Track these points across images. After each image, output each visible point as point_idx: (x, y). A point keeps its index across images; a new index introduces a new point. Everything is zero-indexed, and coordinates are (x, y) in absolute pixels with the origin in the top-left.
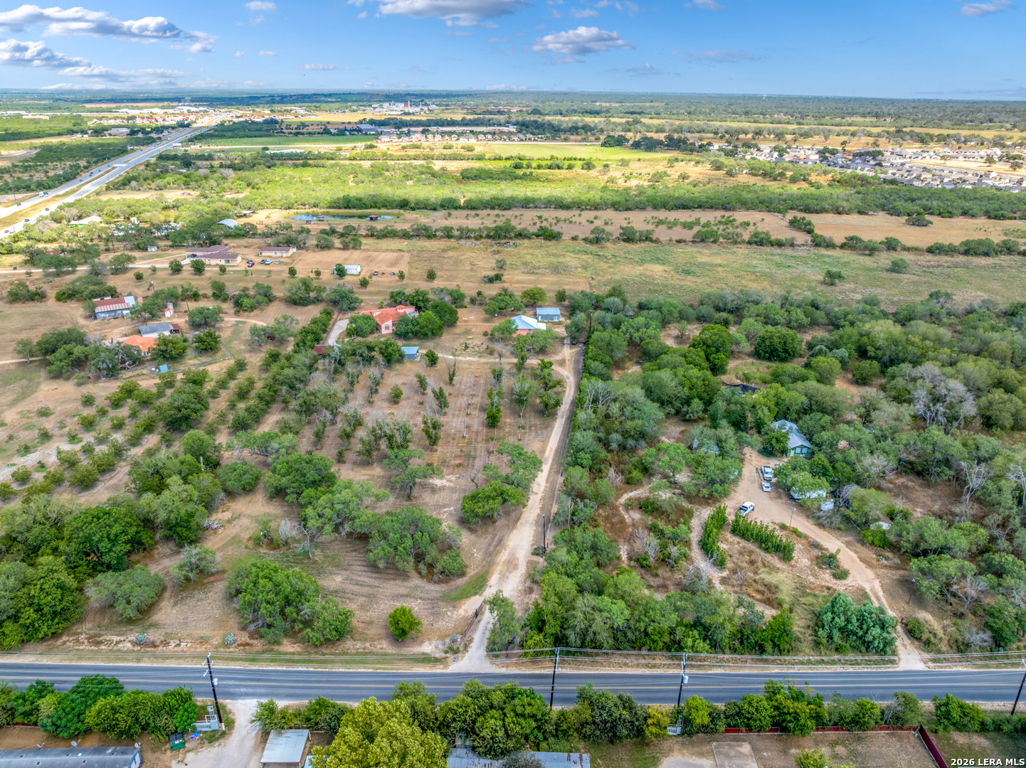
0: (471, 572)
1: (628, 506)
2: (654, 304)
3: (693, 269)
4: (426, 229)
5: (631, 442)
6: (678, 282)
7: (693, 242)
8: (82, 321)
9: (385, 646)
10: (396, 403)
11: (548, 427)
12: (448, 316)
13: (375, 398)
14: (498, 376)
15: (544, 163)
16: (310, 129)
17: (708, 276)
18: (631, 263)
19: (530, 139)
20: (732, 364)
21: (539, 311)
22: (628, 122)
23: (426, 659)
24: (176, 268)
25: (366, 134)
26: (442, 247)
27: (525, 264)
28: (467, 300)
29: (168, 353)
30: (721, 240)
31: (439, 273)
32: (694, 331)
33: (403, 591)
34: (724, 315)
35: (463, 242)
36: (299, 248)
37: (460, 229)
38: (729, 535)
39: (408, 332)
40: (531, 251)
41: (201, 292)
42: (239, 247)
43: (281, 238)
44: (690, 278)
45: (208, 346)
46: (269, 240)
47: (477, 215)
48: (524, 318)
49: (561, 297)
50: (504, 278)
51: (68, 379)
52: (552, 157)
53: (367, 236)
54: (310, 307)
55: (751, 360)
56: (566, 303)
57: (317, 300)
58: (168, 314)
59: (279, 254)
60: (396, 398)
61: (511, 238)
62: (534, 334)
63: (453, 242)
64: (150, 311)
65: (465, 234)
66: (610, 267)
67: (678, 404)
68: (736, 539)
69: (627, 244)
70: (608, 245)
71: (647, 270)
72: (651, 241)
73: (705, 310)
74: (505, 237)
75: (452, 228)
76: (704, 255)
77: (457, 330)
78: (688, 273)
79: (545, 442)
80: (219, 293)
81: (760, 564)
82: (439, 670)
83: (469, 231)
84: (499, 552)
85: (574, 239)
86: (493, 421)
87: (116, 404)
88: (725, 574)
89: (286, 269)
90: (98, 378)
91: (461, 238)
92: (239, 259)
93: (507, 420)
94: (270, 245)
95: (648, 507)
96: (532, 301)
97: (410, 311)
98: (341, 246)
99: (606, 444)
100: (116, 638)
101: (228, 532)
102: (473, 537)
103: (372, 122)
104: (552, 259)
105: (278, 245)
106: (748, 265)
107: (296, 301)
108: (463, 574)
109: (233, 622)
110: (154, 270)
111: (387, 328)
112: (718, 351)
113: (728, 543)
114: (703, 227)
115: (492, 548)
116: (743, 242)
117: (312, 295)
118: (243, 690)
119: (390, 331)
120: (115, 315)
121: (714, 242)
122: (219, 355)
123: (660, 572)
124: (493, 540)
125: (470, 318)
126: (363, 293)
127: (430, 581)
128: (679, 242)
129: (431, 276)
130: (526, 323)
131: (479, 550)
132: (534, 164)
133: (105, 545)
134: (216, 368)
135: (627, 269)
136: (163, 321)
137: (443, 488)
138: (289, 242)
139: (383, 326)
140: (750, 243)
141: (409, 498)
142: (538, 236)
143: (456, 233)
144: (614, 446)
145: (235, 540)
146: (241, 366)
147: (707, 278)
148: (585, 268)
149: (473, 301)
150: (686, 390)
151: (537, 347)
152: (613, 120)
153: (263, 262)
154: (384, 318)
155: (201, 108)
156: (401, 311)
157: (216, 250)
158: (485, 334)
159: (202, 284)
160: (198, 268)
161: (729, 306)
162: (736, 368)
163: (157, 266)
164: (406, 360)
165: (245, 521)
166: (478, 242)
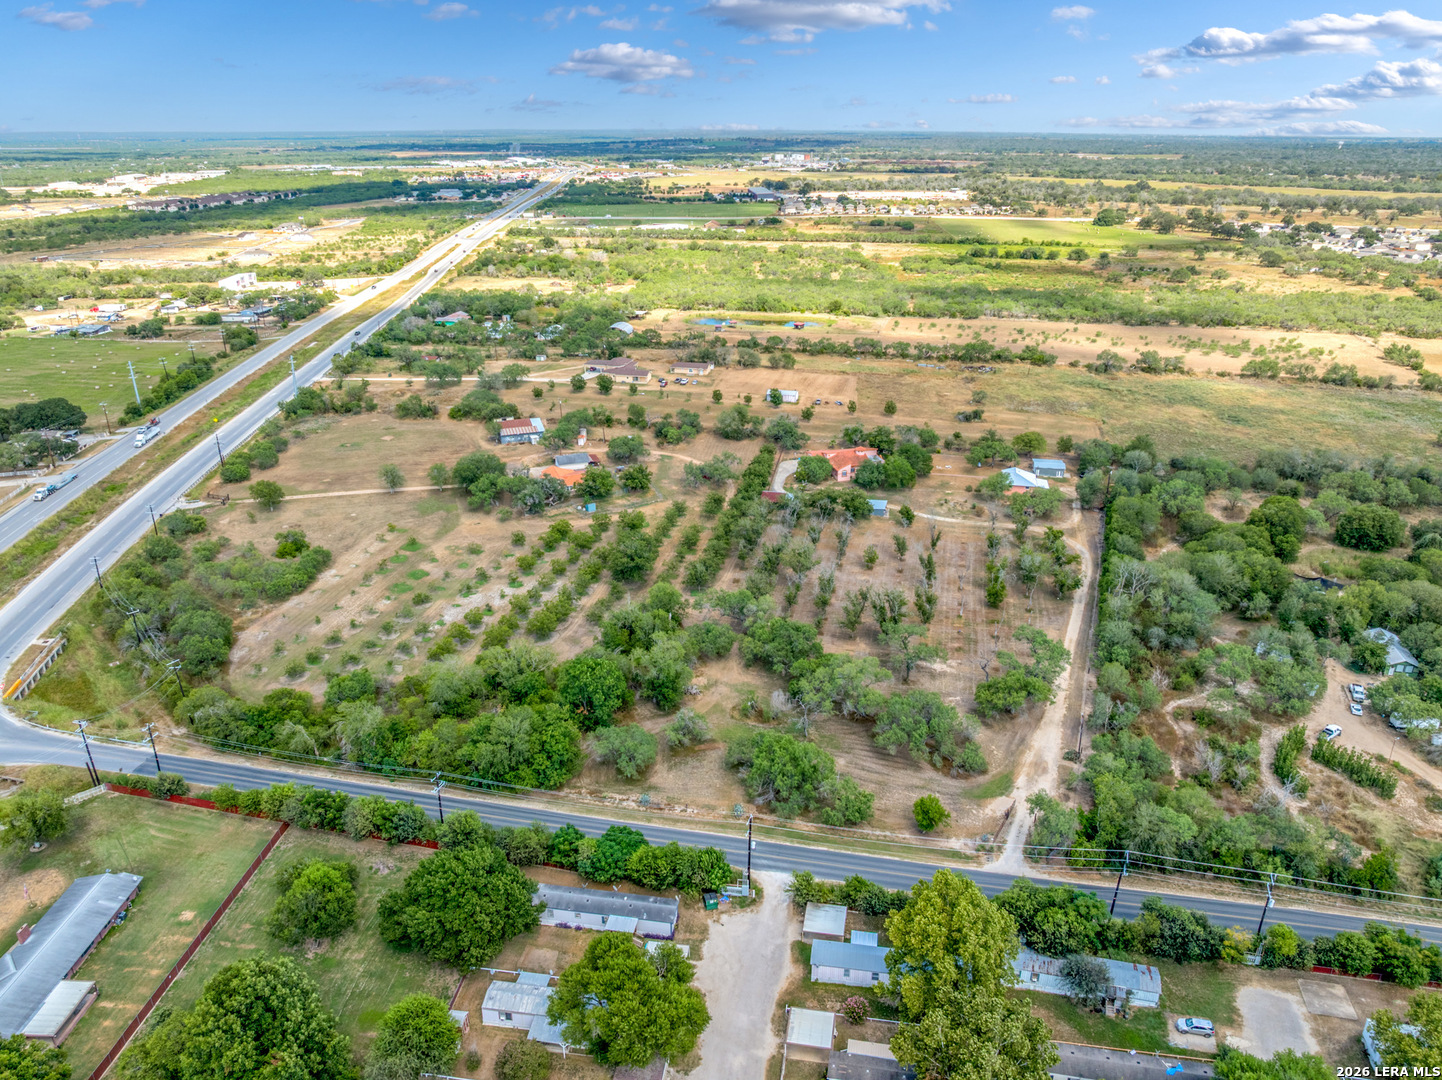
0: (993, 771)
1: (1178, 715)
2: (1194, 463)
3: (1243, 415)
4: (874, 344)
5: (1177, 640)
6: (1223, 433)
7: (1242, 376)
8: (486, 446)
9: (907, 836)
10: (870, 568)
11: (1063, 613)
12: (920, 465)
13: (844, 561)
14: (993, 543)
15: (1014, 249)
16: (686, 194)
17: (1265, 426)
18: (1154, 403)
19: (990, 213)
20: (1305, 550)
21: (1037, 463)
22: (1129, 188)
23: (955, 855)
24: (578, 385)
25: (761, 202)
26: (897, 370)
27: (1010, 398)
28: (941, 443)
29: (594, 490)
30: (1282, 374)
31: (899, 406)
32: (1251, 503)
33: (916, 782)
34: (1292, 483)
35: (922, 363)
36: (717, 364)
37: (918, 347)
38: (1308, 762)
39: (872, 481)
40: (1015, 380)
41: (615, 417)
42: (645, 360)
43: (694, 351)
44: (1239, 427)
45: (637, 484)
46: (682, 353)
47: (933, 325)
48: (1019, 471)
49: (1065, 446)
50: (984, 416)
51: (488, 513)
52: (1025, 241)
53: (797, 351)
54: (745, 442)
55: (1329, 546)
56: (1072, 454)
57: (753, 435)
58: (582, 442)
59: (694, 372)
60: (869, 562)
61: (986, 361)
62: (1036, 494)
63: (908, 364)
64: (560, 439)
65: (925, 353)
66: (1126, 407)
67: (1234, 597)
68: (1318, 767)
69: (1147, 375)
70: (1121, 375)
71: (1178, 412)
72: (1182, 372)
73: (1264, 474)
74: (979, 359)
75: (908, 345)
76: (1258, 396)
77: (931, 482)
78: (1236, 420)
79: (1063, 629)
80: (636, 419)
81: (1350, 797)
82: (972, 867)
83: (929, 348)
84: (1022, 753)
85: (1073, 365)
86: (994, 600)
87: (550, 546)
88: (1305, 804)
89: (710, 391)
90: (521, 514)
91: (919, 358)
92: (649, 376)
93: (1011, 599)
94: (681, 360)
95: (1199, 717)
96: (1027, 449)
97: (870, 454)
98: (768, 364)
99: (1144, 639)
100: (618, 797)
101: (708, 699)
102: (989, 733)
103: (768, 184)
104: (1046, 392)
105: (691, 360)
106: (1323, 414)
107: (727, 434)
108: (984, 772)
109: (737, 793)
110: (552, 385)
111: (844, 474)
112: (1286, 532)
113: (1308, 769)
114: (1255, 354)
115: (1013, 747)
116: (1316, 379)
117: (749, 427)
118: (765, 862)
119: (847, 479)
120: (523, 440)
121: (1272, 377)
122: (649, 495)
123: (1224, 793)
124: (1014, 738)
125: (945, 466)
126: (806, 427)
127: (947, 774)
128: (1222, 375)
129: (890, 410)
130: (1022, 478)
131: (998, 747)
132: (1001, 251)
133: (598, 698)
134: (653, 511)
135: (1149, 410)
136: (577, 449)
137: (943, 674)
138: (705, 358)
139: (840, 472)
140: (1325, 381)
141: (905, 681)
142: (1022, 359)
143: (913, 351)
144: (1155, 643)
145: (717, 708)
146: (680, 510)
147: (1264, 430)
148: (1092, 406)
149: (948, 445)
150: (1247, 580)
151: (1040, 510)
152: (1107, 182)
153: (678, 381)
154: (843, 462)
155: (539, 160)
156: (861, 454)
157: (619, 363)
158: (969, 489)
159: (612, 404)
160: (605, 386)
161: (1299, 471)
162: (1309, 557)
163: (555, 380)
164: (872, 515)
165: (723, 689)
166: (942, 365)
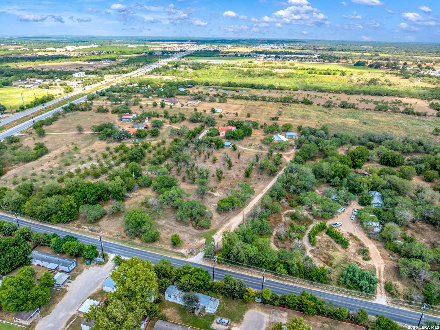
0: (212, 228)
1: (286, 215)
2: (339, 136)
3: (368, 122)
4: (255, 96)
5: (299, 190)
6: (358, 127)
7: (374, 110)
8: (117, 121)
9: (169, 248)
10: (214, 163)
11: (270, 180)
12: (247, 132)
13: (207, 160)
14: (257, 158)
15: (322, 72)
16: (230, 54)
17: (374, 126)
18: (340, 117)
19: (321, 61)
20: (366, 165)
21: (288, 134)
22: (372, 56)
23: (181, 255)
24: (155, 105)
25: (252, 57)
26: (260, 104)
27: (291, 114)
28: (259, 126)
29: (140, 135)
30: (389, 110)
31: (252, 115)
32: (354, 148)
33: (184, 230)
34: (371, 143)
35: (269, 103)
36: (203, 101)
37: (269, 98)
38: (324, 234)
39: (231, 137)
40: (296, 109)
41: (160, 115)
42: (181, 99)
43: (196, 96)
44: (365, 126)
45: (155, 134)
46: (192, 97)
47: (281, 92)
48: (279, 136)
49: (300, 128)
50: (279, 119)
51: (105, 140)
52: (328, 69)
53: (231, 98)
54: (197, 124)
55: (378, 164)
56: (301, 131)
57: (201, 121)
58: (146, 121)
59: (194, 103)
60: (214, 161)
61: (290, 103)
62: (281, 142)
63: (265, 103)
64: (140, 119)
65: (271, 100)
66: (329, 118)
67: (328, 178)
68: (327, 236)
69: (342, 109)
70: (333, 108)
71: (346, 120)
72: (354, 108)
73: (363, 140)
74: (288, 102)
75: (266, 97)
76: (378, 117)
77: (251, 138)
78: (365, 123)
79: (265, 186)
80: (166, 115)
81: (331, 247)
82: (183, 259)
83: (273, 98)
84: (226, 223)
85: (319, 105)
86: (247, 175)
87: (117, 151)
88: (314, 248)
89: (194, 108)
90: (114, 142)
91: (269, 101)
92: (179, 103)
93: (254, 175)
94: (192, 99)
95: (294, 217)
96: (286, 129)
97: (234, 129)
98: (219, 101)
99: (288, 189)
100: (85, 227)
101: (135, 199)
102: (219, 216)
103: (256, 52)
104: (305, 113)
105: (195, 99)
106: (397, 123)
107: (193, 121)
108: (208, 228)
109: (123, 229)
110: (147, 105)
111: (223, 134)
112: (359, 158)
113: (322, 237)
114: (384, 104)
115: (224, 221)
116: (400, 112)
117: (199, 119)
118: (116, 251)
119: (224, 136)
120: (128, 120)
121: (385, 111)
122: (158, 138)
123: (285, 242)
124: (226, 218)
125: (258, 134)
126: (219, 120)
127: (195, 228)
128: (368, 109)
129: (248, 116)
130: (280, 138)
131: (218, 221)
132: (318, 72)
133: (89, 195)
134: (154, 143)
135: (337, 119)
136: (144, 124)
137: (217, 197)
138: (199, 98)
139: (221, 133)
140: (403, 113)
141: (202, 198)
142: (302, 102)
143: (267, 99)
144: (291, 191)
145: (136, 203)
146: (163, 143)
147: (374, 127)
148: (317, 117)
149: (262, 127)
150: (333, 172)
151: (279, 148)
152: (365, 54)
153: (187, 105)
154: (222, 130)
155: (192, 45)
156: (230, 128)
157: (171, 99)
158: (261, 141)
159: (161, 111)
160: (163, 106)
161: (377, 140)
162: (366, 168)
164: (225, 147)
165: (142, 197)
166: (275, 103)
